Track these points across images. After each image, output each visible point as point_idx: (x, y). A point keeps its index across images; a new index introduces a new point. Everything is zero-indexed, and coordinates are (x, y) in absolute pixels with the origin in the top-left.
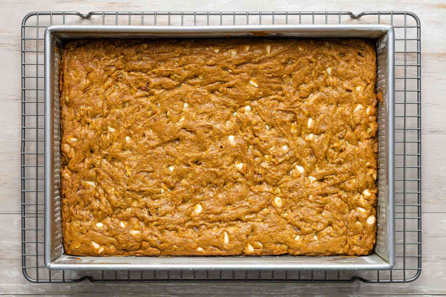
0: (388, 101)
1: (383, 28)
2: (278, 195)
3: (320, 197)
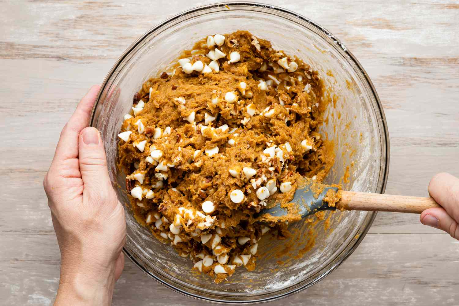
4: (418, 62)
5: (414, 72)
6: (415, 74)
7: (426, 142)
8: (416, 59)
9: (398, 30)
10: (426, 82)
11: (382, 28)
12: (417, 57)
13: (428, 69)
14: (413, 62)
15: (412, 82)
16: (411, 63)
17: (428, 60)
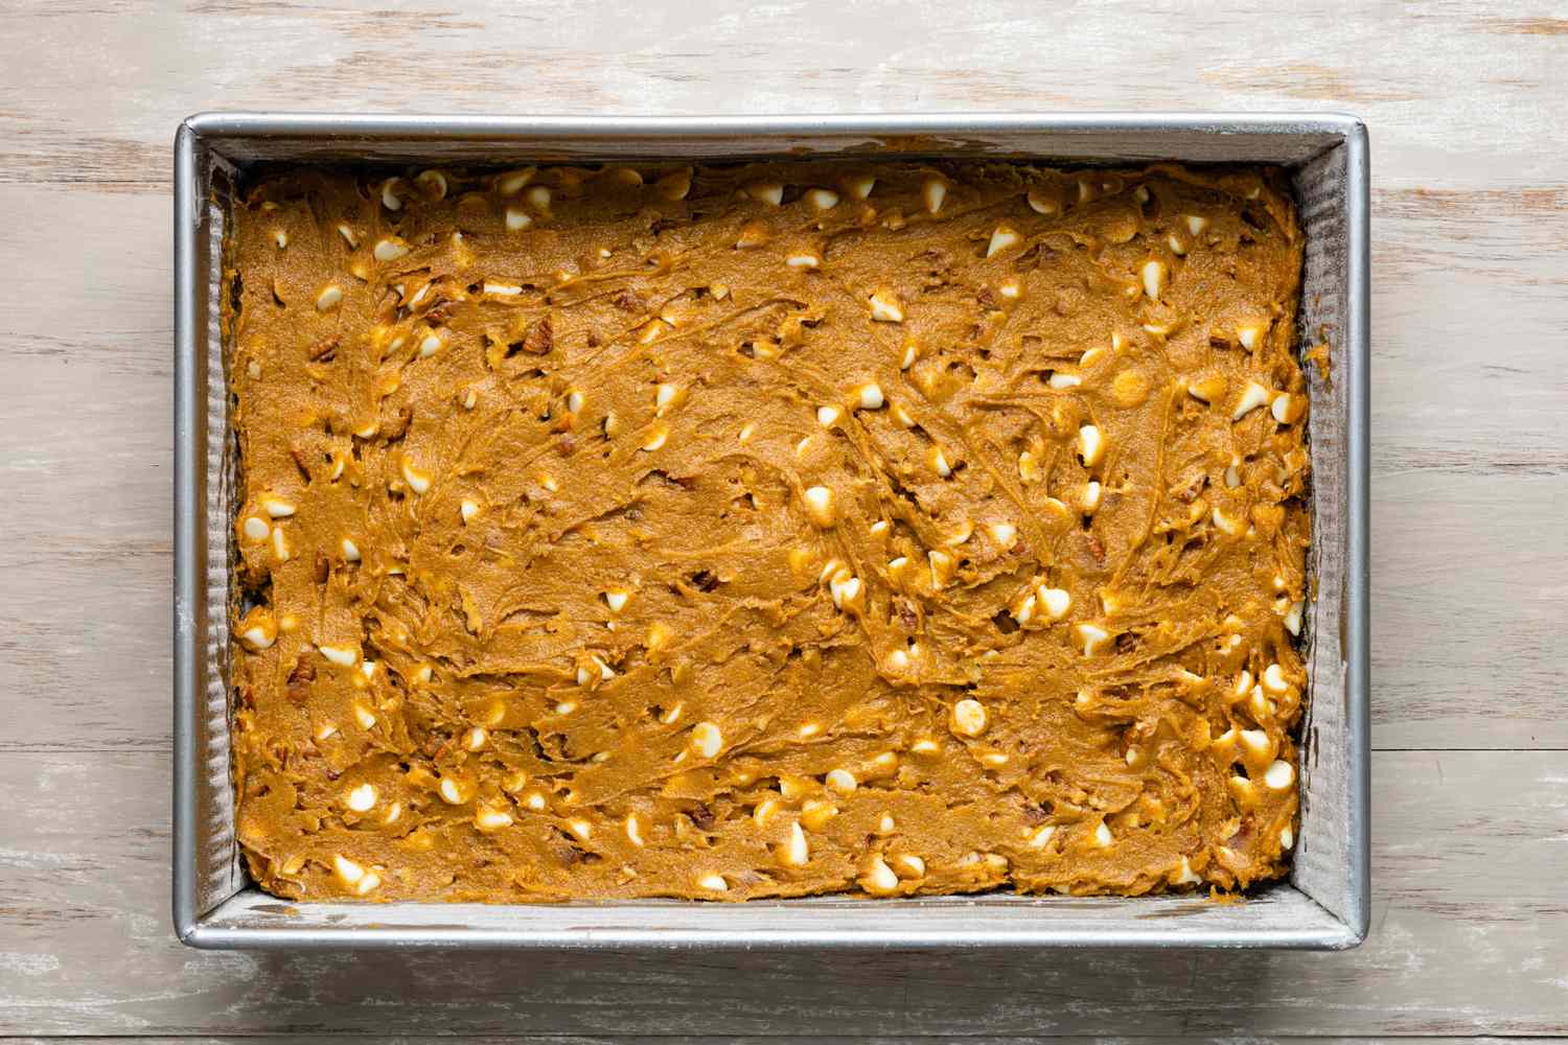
0: (1348, 374)
1: (1329, 124)
2: (972, 692)
3: (1116, 700)
4: (1430, 204)
5: (1417, 236)
6: (1418, 240)
7: (1454, 459)
8: (1421, 193)
9: (1366, 101)
10: (1456, 268)
11: (1314, 97)
12: (1428, 187)
13: (1460, 226)
14: (1414, 203)
15: (1413, 267)
16: (1405, 207)
17: (1459, 198)
